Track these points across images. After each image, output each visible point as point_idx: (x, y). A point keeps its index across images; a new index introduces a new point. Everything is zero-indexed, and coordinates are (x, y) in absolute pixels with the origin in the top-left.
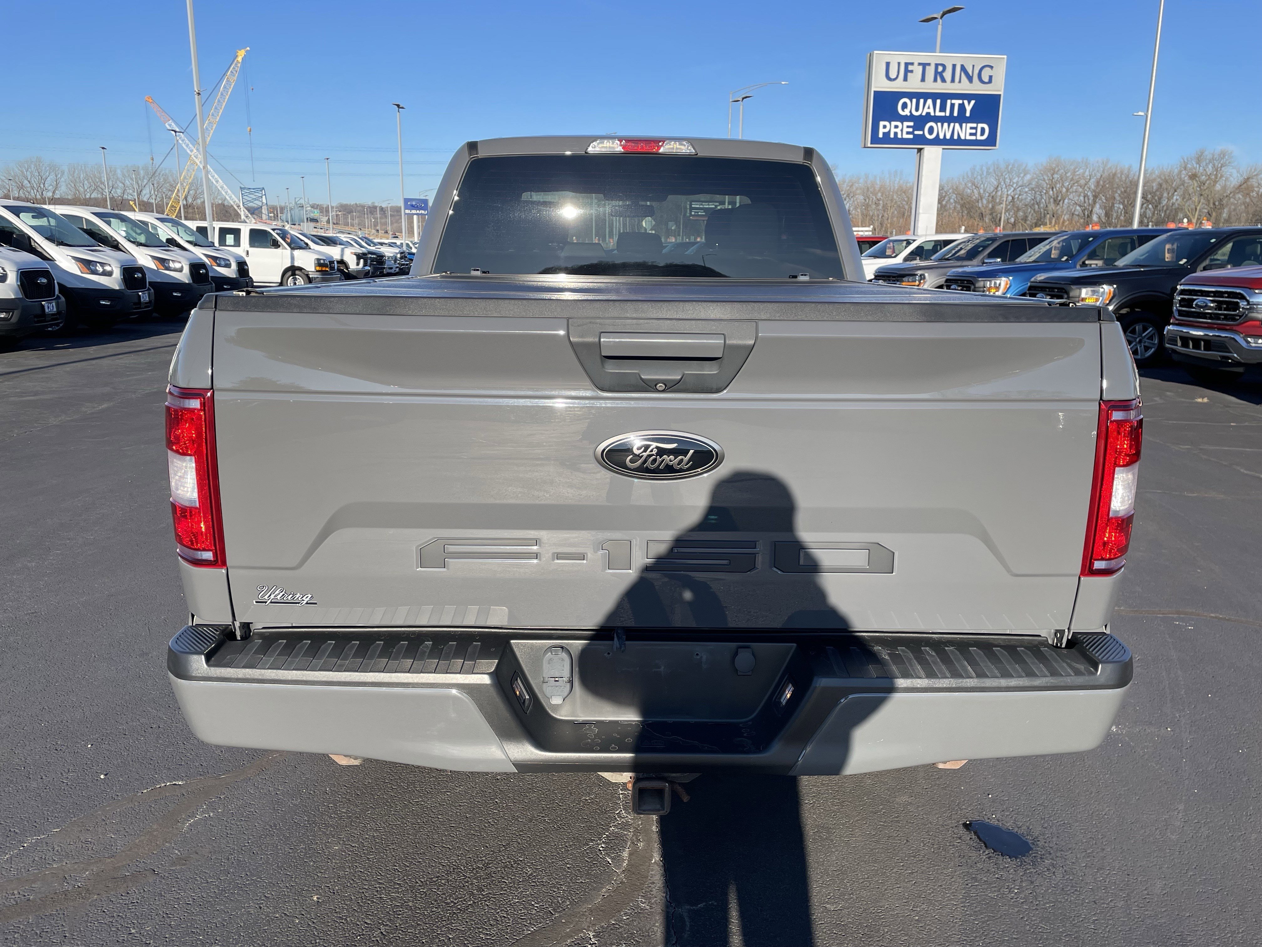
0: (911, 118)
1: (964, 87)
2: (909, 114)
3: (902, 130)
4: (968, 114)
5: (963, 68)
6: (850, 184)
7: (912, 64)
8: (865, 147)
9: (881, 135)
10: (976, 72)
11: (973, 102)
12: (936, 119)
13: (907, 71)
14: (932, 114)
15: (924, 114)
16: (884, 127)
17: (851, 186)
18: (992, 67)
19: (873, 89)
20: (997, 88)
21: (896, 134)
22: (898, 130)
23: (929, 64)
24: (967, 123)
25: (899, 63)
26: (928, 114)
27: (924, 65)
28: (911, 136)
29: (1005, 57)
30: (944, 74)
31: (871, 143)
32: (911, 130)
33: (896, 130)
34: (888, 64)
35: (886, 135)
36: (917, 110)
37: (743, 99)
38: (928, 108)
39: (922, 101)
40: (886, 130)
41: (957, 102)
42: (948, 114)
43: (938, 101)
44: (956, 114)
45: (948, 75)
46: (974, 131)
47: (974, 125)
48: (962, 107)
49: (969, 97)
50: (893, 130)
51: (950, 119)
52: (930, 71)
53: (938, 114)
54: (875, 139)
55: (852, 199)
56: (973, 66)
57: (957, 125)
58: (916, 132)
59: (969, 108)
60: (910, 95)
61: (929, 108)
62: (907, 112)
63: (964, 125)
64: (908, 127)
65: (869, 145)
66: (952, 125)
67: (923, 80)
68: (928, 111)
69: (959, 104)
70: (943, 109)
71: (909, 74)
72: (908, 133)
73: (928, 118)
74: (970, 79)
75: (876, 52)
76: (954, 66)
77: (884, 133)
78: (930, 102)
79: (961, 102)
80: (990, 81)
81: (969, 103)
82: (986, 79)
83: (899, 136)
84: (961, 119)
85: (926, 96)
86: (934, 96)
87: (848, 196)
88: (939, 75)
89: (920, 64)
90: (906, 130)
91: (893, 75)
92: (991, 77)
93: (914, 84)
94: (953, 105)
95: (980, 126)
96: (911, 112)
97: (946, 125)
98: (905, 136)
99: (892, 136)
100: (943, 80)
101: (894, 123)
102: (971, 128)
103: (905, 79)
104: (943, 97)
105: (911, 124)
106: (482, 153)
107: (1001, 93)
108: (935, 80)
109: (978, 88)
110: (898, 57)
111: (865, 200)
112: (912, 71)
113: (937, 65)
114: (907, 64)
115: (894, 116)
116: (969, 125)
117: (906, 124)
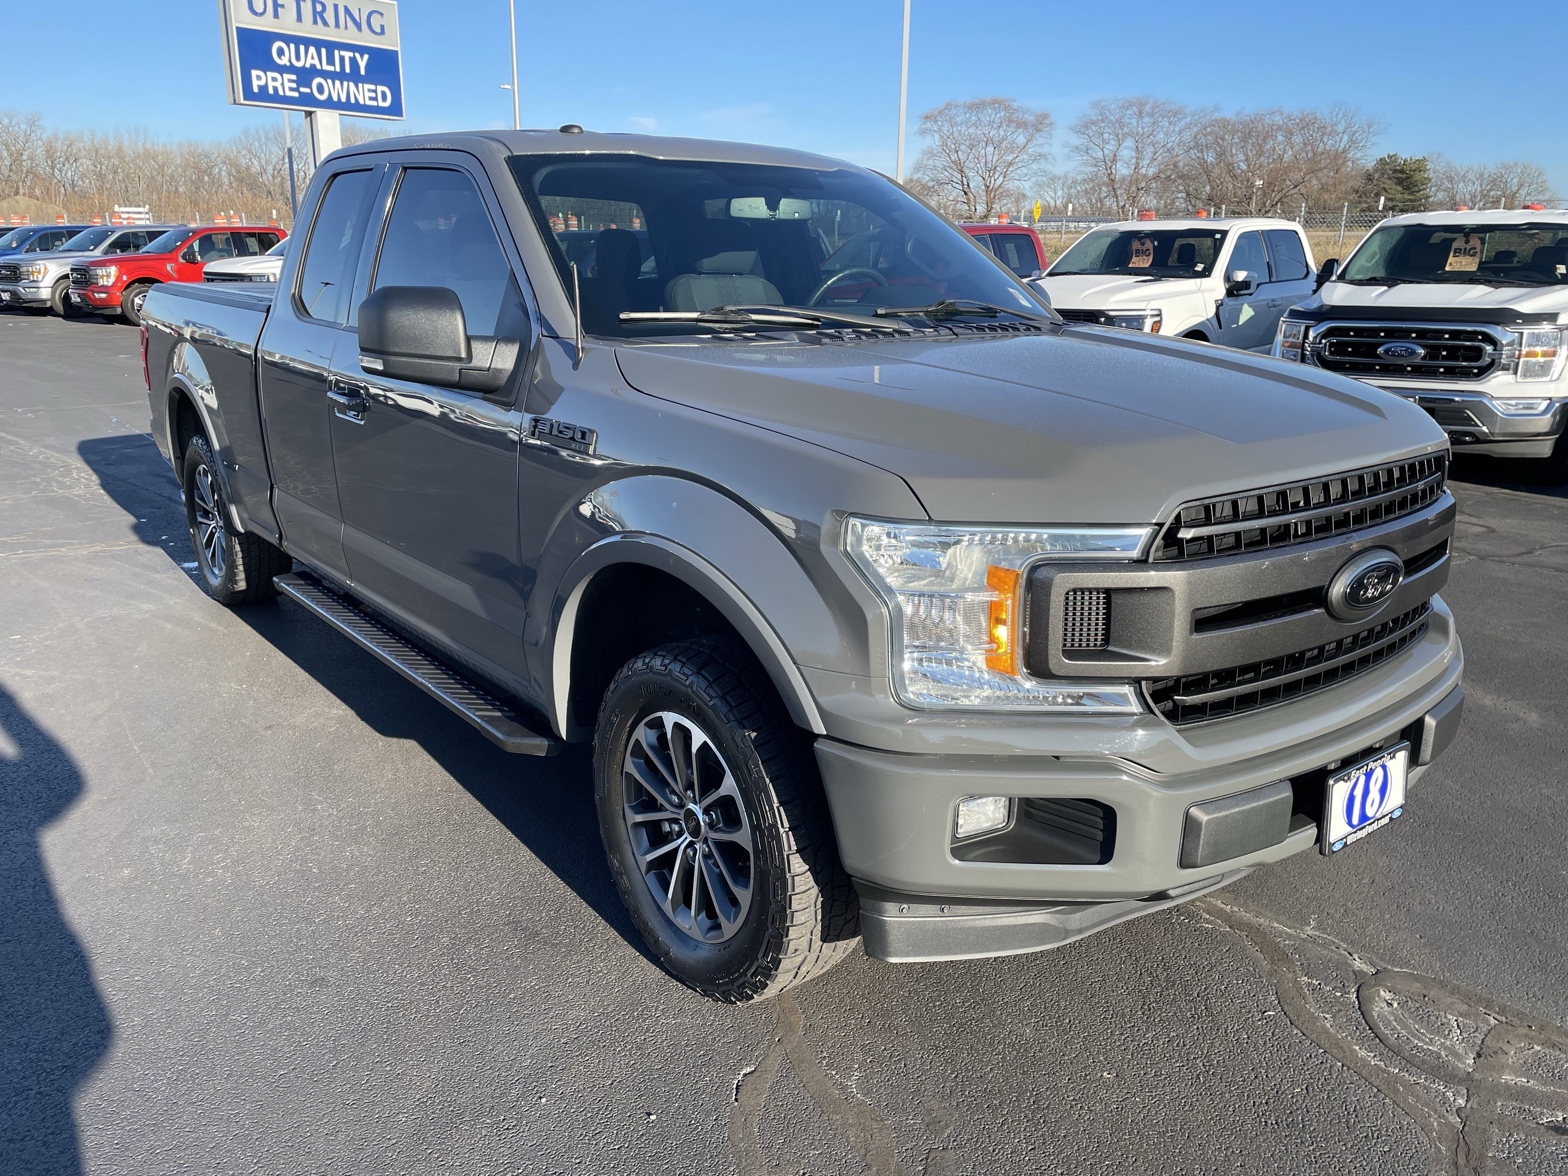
0: (291, 69)
1: (350, 36)
2: (288, 64)
3: (283, 84)
4: (363, 72)
5: (347, 11)
6: (68, 142)
8: (235, 103)
9: (256, 90)
10: (364, 17)
11: (366, 57)
12: (325, 75)
14: (319, 67)
15: (308, 66)
16: (258, 78)
17: (70, 146)
18: (382, 14)
19: (235, 24)
20: (390, 42)
21: (275, 89)
22: (278, 84)
24: (363, 83)
26: (313, 66)
28: (296, 94)
29: (395, 3)
30: (325, 15)
31: (245, 99)
32: (294, 85)
33: (275, 84)
35: (264, 89)
36: (298, 58)
38: (311, 58)
39: (302, 48)
40: (262, 83)
41: (347, 55)
42: (338, 69)
43: (323, 51)
44: (348, 70)
45: (329, 16)
46: (373, 95)
47: (373, 87)
48: (353, 61)
49: (362, 50)
50: (271, 85)
51: (341, 76)
52: (307, 9)
53: (326, 67)
54: (249, 94)
55: (74, 165)
56: (359, 9)
57: (352, 84)
58: (302, 90)
59: (362, 63)
60: (287, 39)
61: (313, 58)
62: (284, 61)
63: (360, 85)
64: (290, 81)
65: (242, 101)
66: (345, 83)
67: (299, 19)
68: (313, 62)
69: (350, 58)
70: (331, 61)
71: (279, 9)
72: (291, 89)
73: (314, 71)
74: (359, 26)
76: (336, 7)
77: (260, 87)
78: (312, 50)
79: (351, 54)
80: (383, 32)
81: (362, 56)
82: (378, 30)
83: (281, 93)
84: (355, 76)
85: (308, 42)
86: (318, 44)
87: (67, 159)
88: (319, 16)
90: (287, 85)
91: (259, 8)
92: (382, 27)
93: (289, 24)
94: (342, 59)
95: (380, 88)
96: (290, 61)
97: (337, 83)
98: (289, 93)
99: (271, 91)
100: (325, 23)
101: (270, 74)
102: (369, 90)
103: (276, 15)
104: (331, 46)
105: (294, 77)
107: (398, 49)
108: (315, 22)
109: (369, 40)
111: (96, 167)
112: (283, 6)
113: (314, 3)
115: (268, 65)
116: (367, 86)
117: (287, 76)
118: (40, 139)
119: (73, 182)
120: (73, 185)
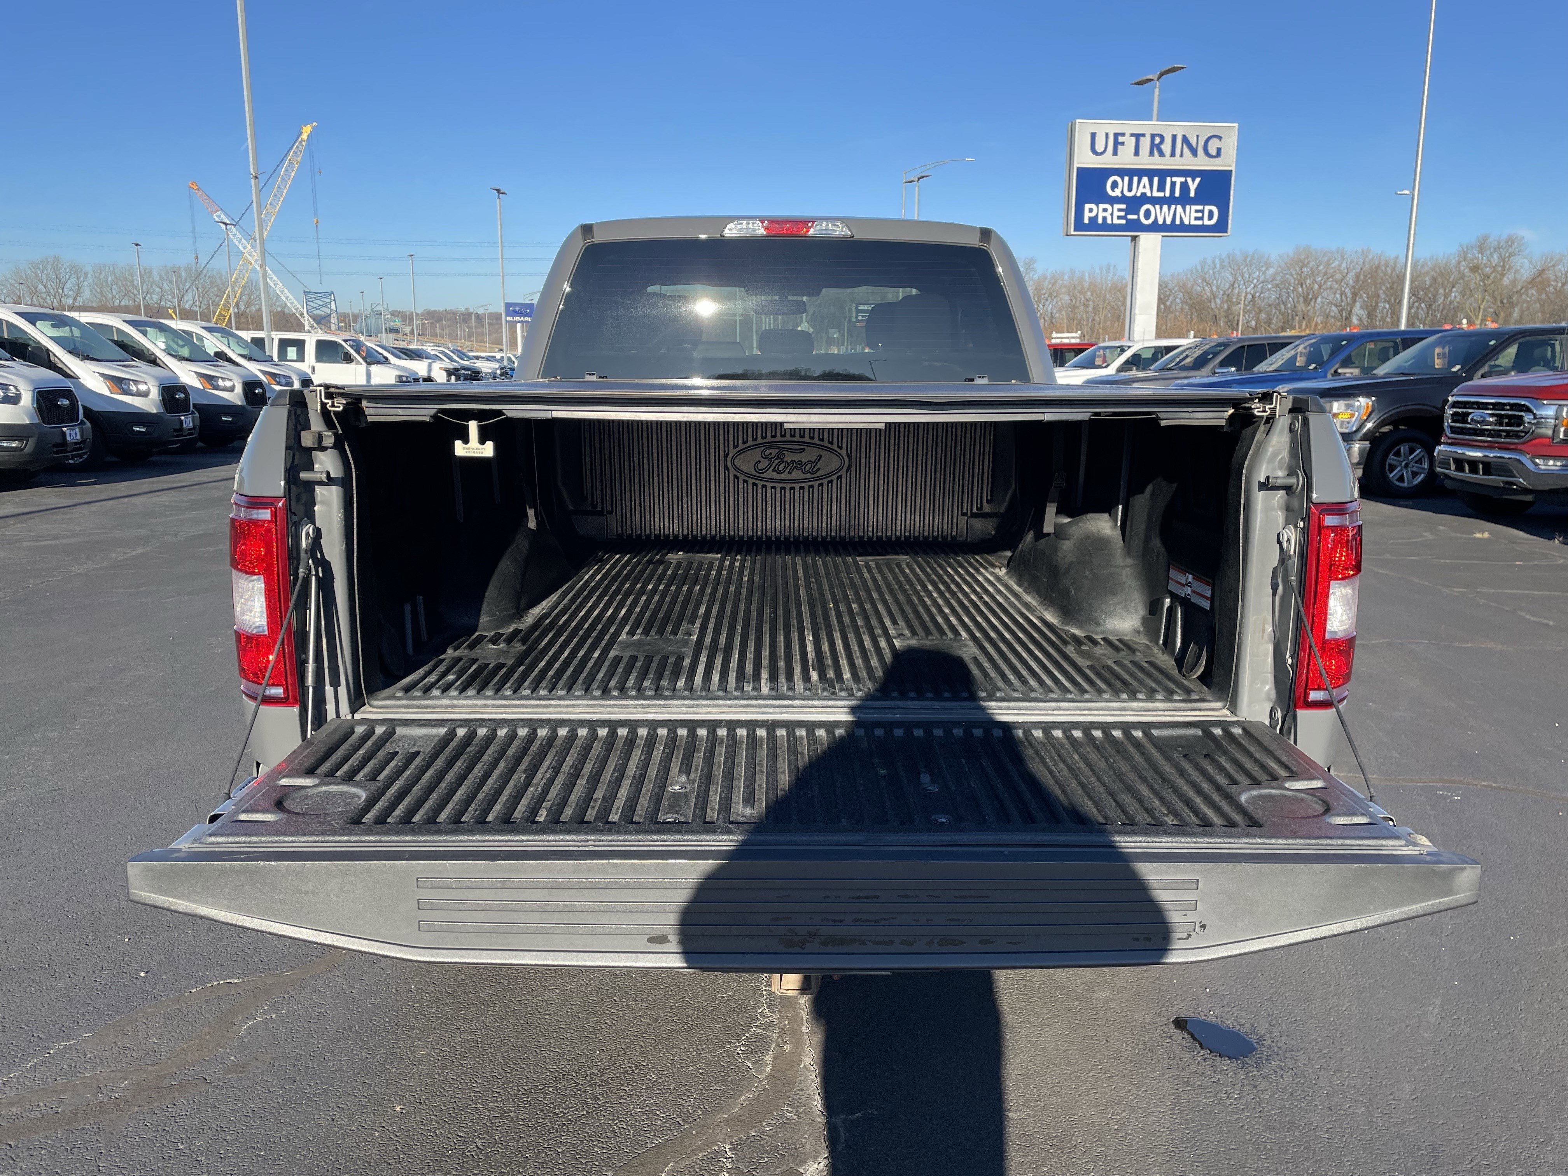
0: (1122, 199)
1: (1186, 162)
2: (1120, 195)
3: (1112, 215)
4: (1192, 194)
5: (1185, 139)
6: (1052, 281)
7: (1123, 135)
8: (1067, 235)
9: (1086, 221)
10: (1201, 143)
11: (1198, 180)
12: (1154, 201)
13: (1117, 144)
14: (1149, 194)
15: (1138, 194)
16: (1090, 211)
17: (1054, 284)
18: (1220, 138)
19: (1076, 165)
20: (1227, 162)
21: (1105, 218)
22: (1108, 215)
23: (1144, 135)
24: (1191, 205)
25: (1107, 134)
26: (1144, 194)
27: (1138, 137)
28: (1123, 222)
29: (1236, 125)
30: (1162, 147)
31: (1075, 230)
32: (1123, 214)
33: (1105, 214)
34: (1093, 135)
35: (1094, 220)
36: (1130, 189)
37: (919, 179)
38: (1143, 187)
39: (1135, 179)
40: (1093, 214)
41: (1179, 180)
42: (1168, 194)
43: (1156, 179)
44: (1177, 194)
45: (1167, 148)
46: (1200, 215)
47: (1200, 207)
48: (1185, 185)
49: (1193, 174)
50: (1101, 215)
51: (1170, 201)
52: (1145, 143)
53: (1156, 194)
54: (1080, 225)
55: (1055, 300)
56: (1198, 136)
57: (1179, 208)
58: (1129, 217)
59: (1193, 186)
60: (1121, 172)
61: (1144, 187)
62: (1117, 193)
63: (1188, 207)
64: (1119, 210)
65: (1072, 232)
66: (1173, 207)
67: (1137, 153)
68: (1144, 190)
69: (1182, 183)
70: (1161, 188)
71: (1119, 147)
72: (1119, 218)
73: (1144, 199)
74: (1194, 152)
75: (1078, 121)
76: (1174, 137)
77: (1090, 218)
78: (1145, 180)
79: (1183, 179)
80: (1219, 155)
81: (1193, 181)
82: (1213, 152)
83: (1109, 221)
84: (1184, 200)
85: (1140, 173)
86: (1150, 173)
87: (1050, 295)
88: (1156, 148)
89: (1132, 135)
90: (1116, 214)
91: (1100, 148)
92: (1219, 150)
93: (1126, 159)
94: (1173, 184)
95: (1208, 208)
96: (1122, 192)
97: (1165, 207)
98: (1116, 221)
99: (1100, 221)
100: (1161, 154)
101: (1102, 206)
102: (1197, 211)
103: (1115, 153)
104: (1163, 174)
105: (1123, 206)
106: (599, 238)
107: (1233, 168)
108: (1151, 154)
109: (1202, 163)
110: (1106, 127)
111: (1071, 300)
112: (1122, 144)
113: (1153, 136)
114: (1116, 135)
115: (1102, 198)
116: (1194, 207)
117: (1116, 206)
118: (1033, 280)
119: (1052, 314)
120: (1052, 317)
